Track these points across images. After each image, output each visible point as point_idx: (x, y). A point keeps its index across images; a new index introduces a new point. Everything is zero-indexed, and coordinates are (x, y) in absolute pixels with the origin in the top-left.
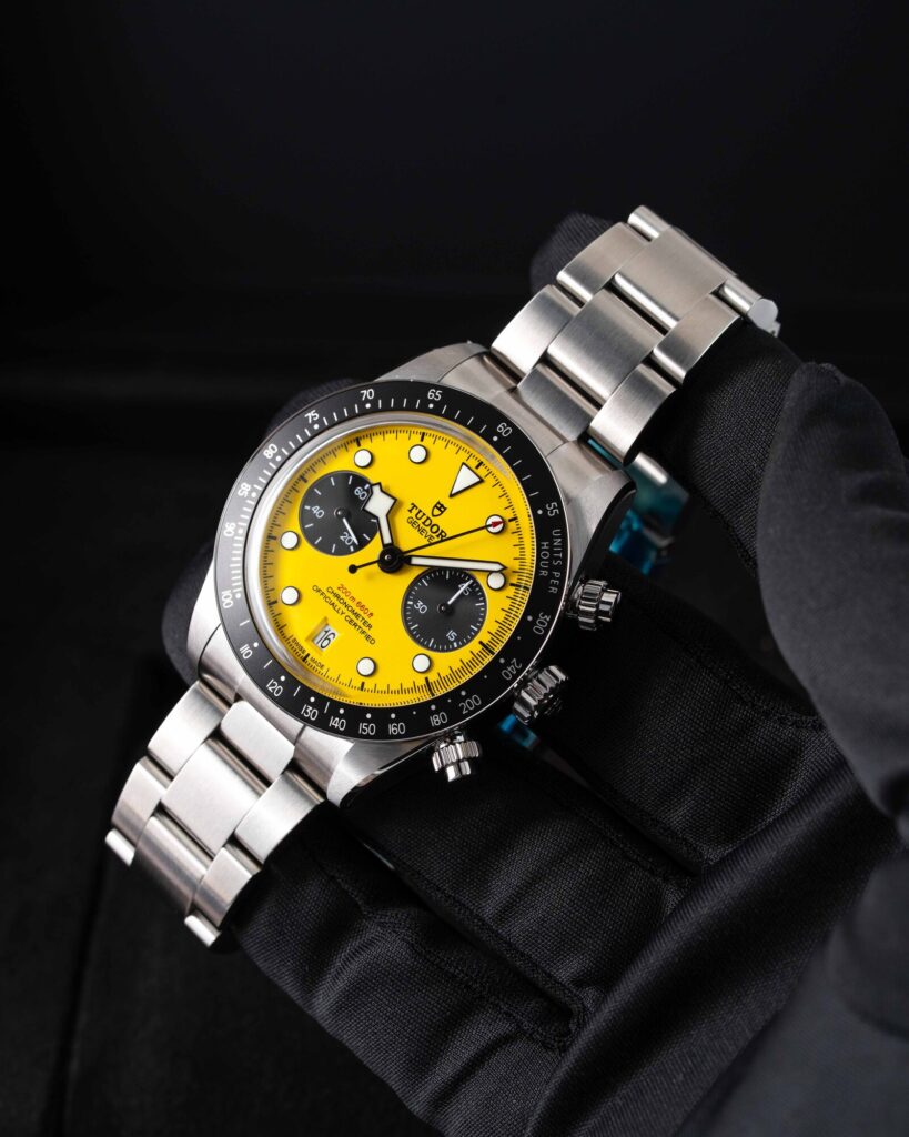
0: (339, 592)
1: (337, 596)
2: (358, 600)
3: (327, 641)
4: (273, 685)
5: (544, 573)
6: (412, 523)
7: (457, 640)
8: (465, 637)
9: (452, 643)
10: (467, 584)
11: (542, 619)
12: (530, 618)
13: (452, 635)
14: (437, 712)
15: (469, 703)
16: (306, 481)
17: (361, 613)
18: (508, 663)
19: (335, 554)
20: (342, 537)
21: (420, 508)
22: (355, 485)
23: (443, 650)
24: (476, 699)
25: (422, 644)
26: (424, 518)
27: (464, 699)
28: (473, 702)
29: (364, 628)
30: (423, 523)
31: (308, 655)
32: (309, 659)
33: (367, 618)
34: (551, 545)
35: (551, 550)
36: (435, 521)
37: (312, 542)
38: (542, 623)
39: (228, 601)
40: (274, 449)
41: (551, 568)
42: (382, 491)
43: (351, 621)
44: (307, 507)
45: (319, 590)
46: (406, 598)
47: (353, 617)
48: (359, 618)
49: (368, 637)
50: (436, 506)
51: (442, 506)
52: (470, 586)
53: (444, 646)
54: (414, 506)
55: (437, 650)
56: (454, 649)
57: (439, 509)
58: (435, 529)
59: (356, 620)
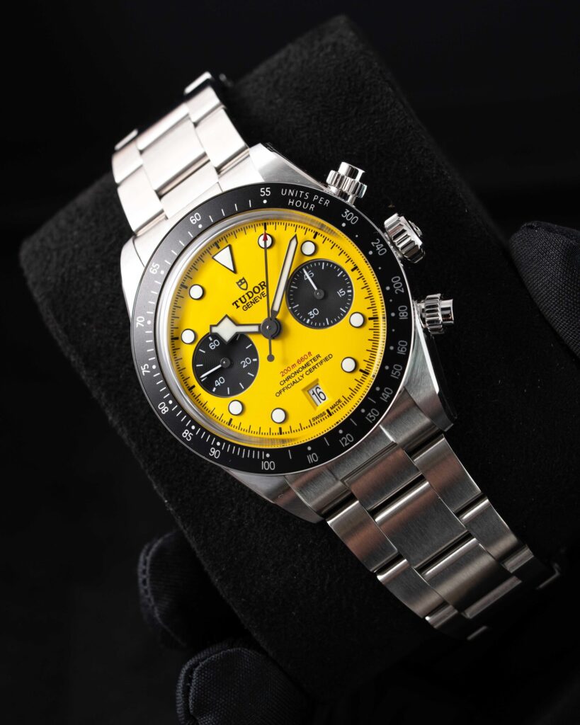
0: (286, 376)
1: (288, 378)
2: (296, 362)
3: (321, 395)
4: (344, 441)
5: (312, 207)
6: (248, 307)
7: (346, 289)
8: (345, 282)
9: (347, 294)
10: (305, 272)
11: (347, 216)
12: (344, 225)
13: (341, 293)
14: (397, 313)
15: (396, 286)
16: (194, 387)
17: (306, 361)
18: (374, 249)
19: (255, 374)
20: (244, 367)
21: (237, 299)
22: (207, 348)
23: (351, 302)
24: (395, 280)
25: (342, 318)
26: (246, 297)
27: (393, 289)
28: (397, 282)
29: (319, 361)
30: (250, 298)
31: (328, 411)
32: (331, 411)
33: (311, 357)
34: (292, 198)
35: (295, 198)
36: (250, 289)
37: (240, 391)
38: (349, 218)
39: (269, 465)
40: (162, 405)
41: (310, 201)
42: (216, 326)
43: (310, 371)
44: (214, 390)
45: (280, 392)
46: (304, 323)
47: (308, 369)
48: (311, 363)
49: (326, 359)
50: (239, 286)
51: (240, 281)
52: (307, 271)
53: (347, 301)
54: (235, 303)
55: (349, 307)
56: (352, 293)
57: (242, 283)
58: (257, 290)
59: (311, 367)
